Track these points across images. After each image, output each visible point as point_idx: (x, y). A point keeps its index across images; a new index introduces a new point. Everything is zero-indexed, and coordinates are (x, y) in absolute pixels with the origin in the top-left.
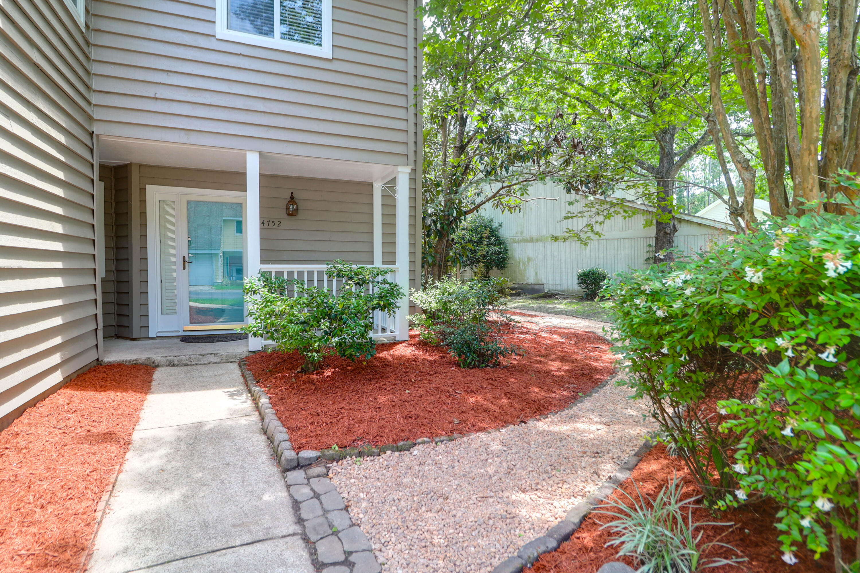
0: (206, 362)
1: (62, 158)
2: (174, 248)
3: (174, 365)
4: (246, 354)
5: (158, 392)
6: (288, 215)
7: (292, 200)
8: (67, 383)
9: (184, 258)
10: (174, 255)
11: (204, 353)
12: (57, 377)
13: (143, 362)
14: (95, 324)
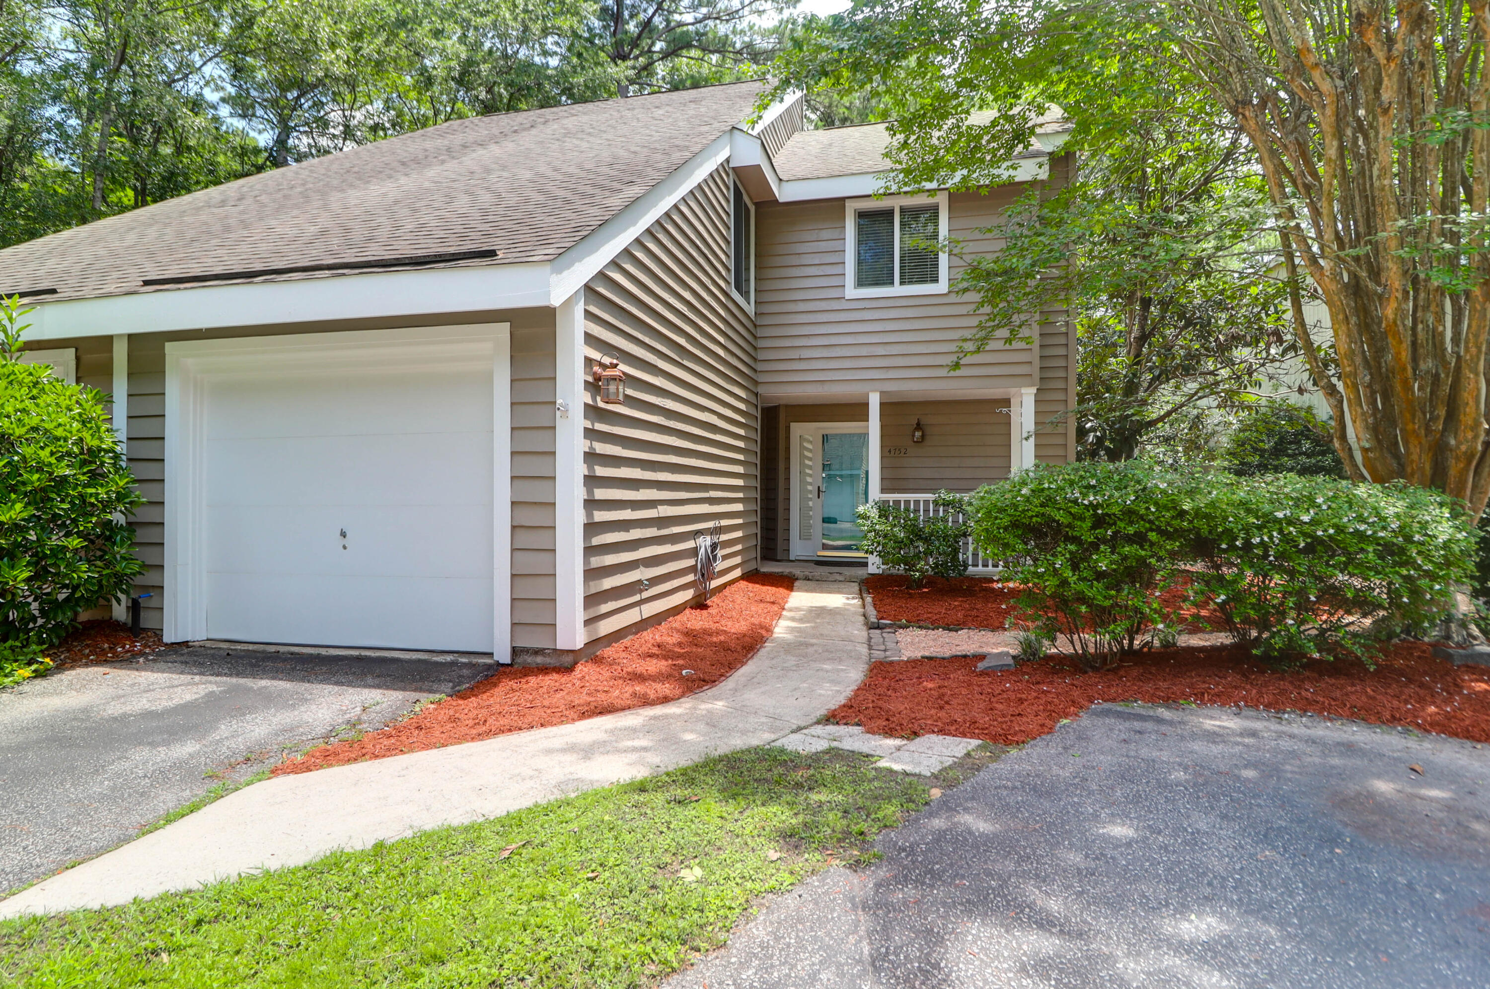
0: (833, 580)
1: (743, 421)
2: (810, 476)
3: (809, 579)
4: (866, 576)
5: (799, 590)
6: (914, 442)
7: (919, 426)
8: (743, 578)
9: (819, 487)
10: (810, 484)
12: (737, 573)
13: (788, 574)
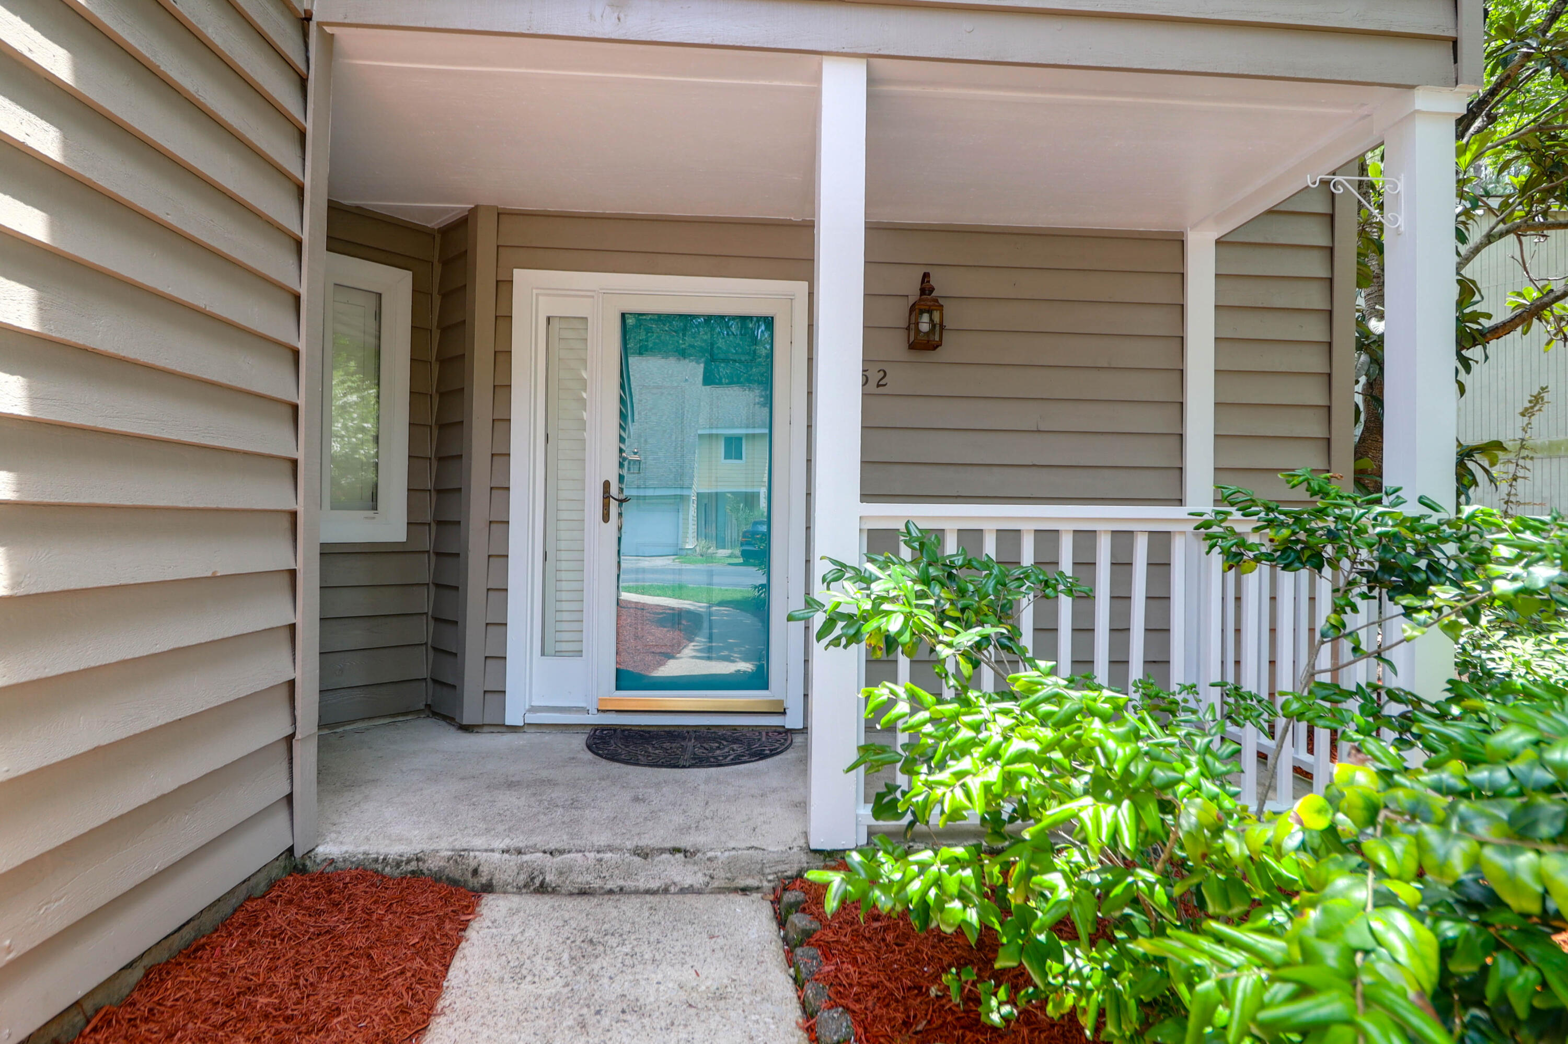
0: (654, 885)
3: (543, 889)
6: (912, 346)
7: (927, 296)
9: (607, 485)
11: (647, 841)
13: (441, 870)
14: (287, 720)
